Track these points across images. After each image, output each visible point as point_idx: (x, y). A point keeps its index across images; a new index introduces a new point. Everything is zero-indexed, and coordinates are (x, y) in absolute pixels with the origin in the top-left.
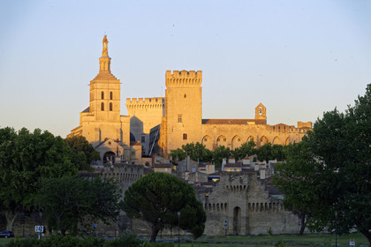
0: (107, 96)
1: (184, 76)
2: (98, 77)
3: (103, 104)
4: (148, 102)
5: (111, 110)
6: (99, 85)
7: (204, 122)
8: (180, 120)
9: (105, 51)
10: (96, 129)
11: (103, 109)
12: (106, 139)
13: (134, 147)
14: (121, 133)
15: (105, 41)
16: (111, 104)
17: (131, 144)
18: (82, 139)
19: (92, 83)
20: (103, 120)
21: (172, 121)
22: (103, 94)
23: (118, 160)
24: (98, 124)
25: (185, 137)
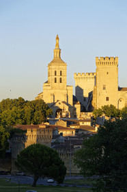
0: (58, 73)
1: (107, 60)
2: (53, 62)
3: (55, 79)
4: (87, 76)
5: (61, 82)
6: (53, 67)
7: (120, 89)
8: (104, 88)
9: (57, 45)
10: (51, 95)
11: (55, 82)
12: (58, 101)
13: (76, 106)
14: (67, 97)
15: (58, 38)
16: (61, 79)
17: (74, 104)
18: (42, 102)
19: (49, 65)
20: (56, 89)
21: (100, 89)
22: (55, 72)
23: (64, 114)
24: (52, 92)
25: (107, 99)
